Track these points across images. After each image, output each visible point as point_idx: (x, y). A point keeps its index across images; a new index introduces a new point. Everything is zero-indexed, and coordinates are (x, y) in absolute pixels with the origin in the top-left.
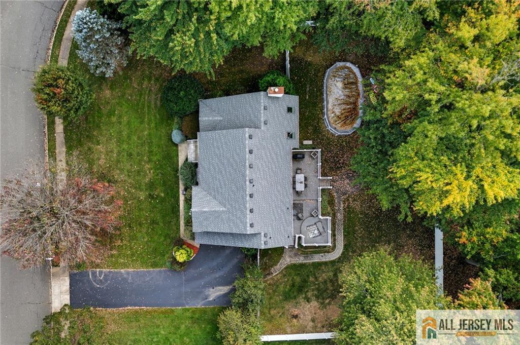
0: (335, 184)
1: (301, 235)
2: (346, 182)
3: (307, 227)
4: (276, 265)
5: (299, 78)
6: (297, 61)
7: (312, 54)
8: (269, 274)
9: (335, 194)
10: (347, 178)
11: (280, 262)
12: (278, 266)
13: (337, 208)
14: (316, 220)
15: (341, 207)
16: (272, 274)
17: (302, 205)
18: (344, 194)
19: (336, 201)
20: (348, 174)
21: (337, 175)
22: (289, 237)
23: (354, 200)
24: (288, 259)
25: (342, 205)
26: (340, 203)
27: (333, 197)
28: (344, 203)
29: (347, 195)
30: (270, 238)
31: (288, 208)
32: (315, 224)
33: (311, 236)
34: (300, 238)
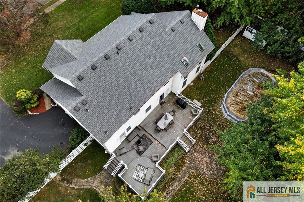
0: (195, 154)
1: (126, 165)
2: (205, 160)
3: (139, 165)
4: (82, 179)
5: (224, 63)
6: (231, 54)
7: (245, 58)
8: (68, 181)
9: (188, 162)
10: (209, 157)
11: (89, 179)
12: (83, 182)
13: (180, 176)
14: (151, 165)
15: (184, 178)
16: (71, 183)
17: (152, 142)
18: (197, 169)
19: (183, 169)
20: (212, 154)
21: (202, 148)
22: (106, 132)
23: (201, 183)
24: (97, 183)
25: (186, 178)
26: (185, 173)
27: (184, 163)
28: (190, 177)
29: (198, 172)
30: (87, 110)
31: (131, 108)
32: (148, 168)
33: (134, 177)
34: (123, 167)
